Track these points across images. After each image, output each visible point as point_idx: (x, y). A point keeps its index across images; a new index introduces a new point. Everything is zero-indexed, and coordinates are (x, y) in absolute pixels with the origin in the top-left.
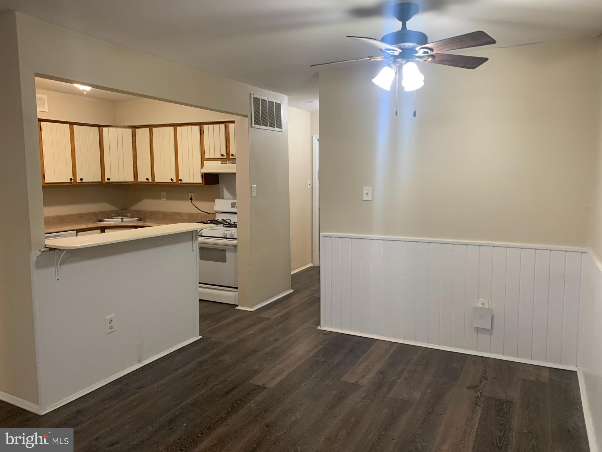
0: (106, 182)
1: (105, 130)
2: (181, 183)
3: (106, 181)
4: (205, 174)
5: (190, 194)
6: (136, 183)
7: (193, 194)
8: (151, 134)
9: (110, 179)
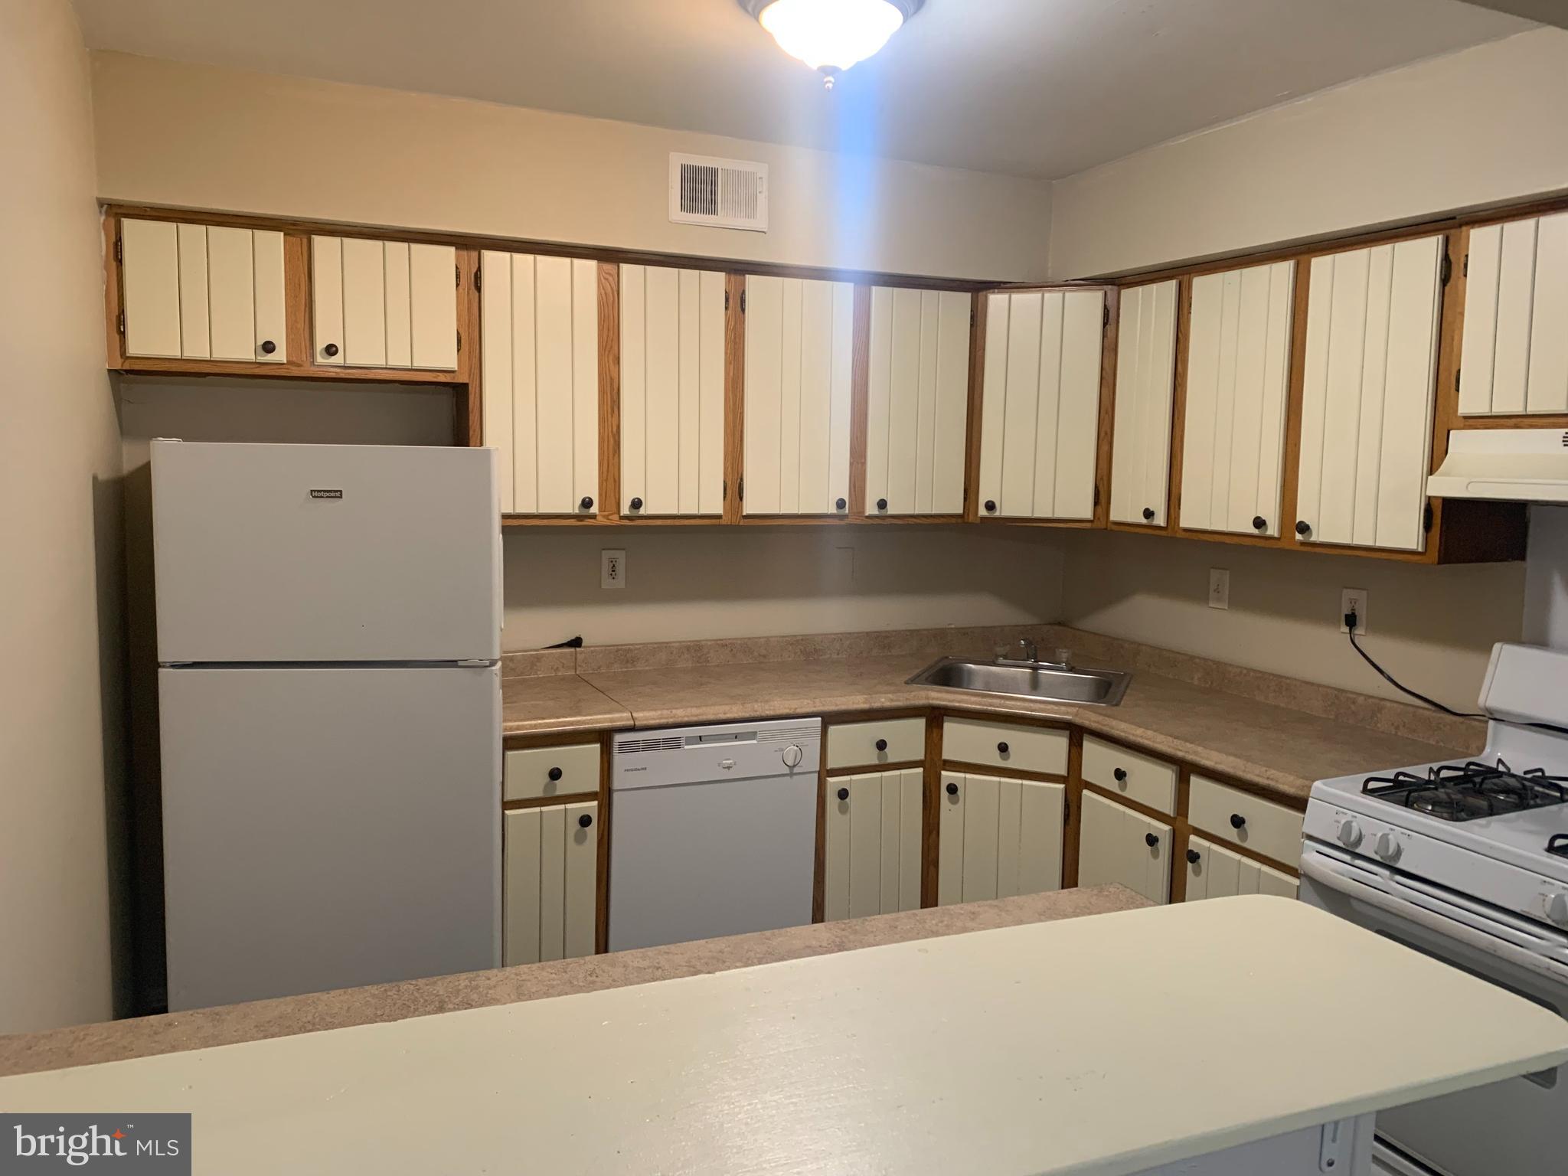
0: (983, 518)
1: (996, 301)
2: (1303, 544)
3: (983, 512)
4: (1449, 503)
5: (1348, 594)
6: (1104, 527)
7: (1361, 596)
8: (1186, 305)
9: (997, 505)
